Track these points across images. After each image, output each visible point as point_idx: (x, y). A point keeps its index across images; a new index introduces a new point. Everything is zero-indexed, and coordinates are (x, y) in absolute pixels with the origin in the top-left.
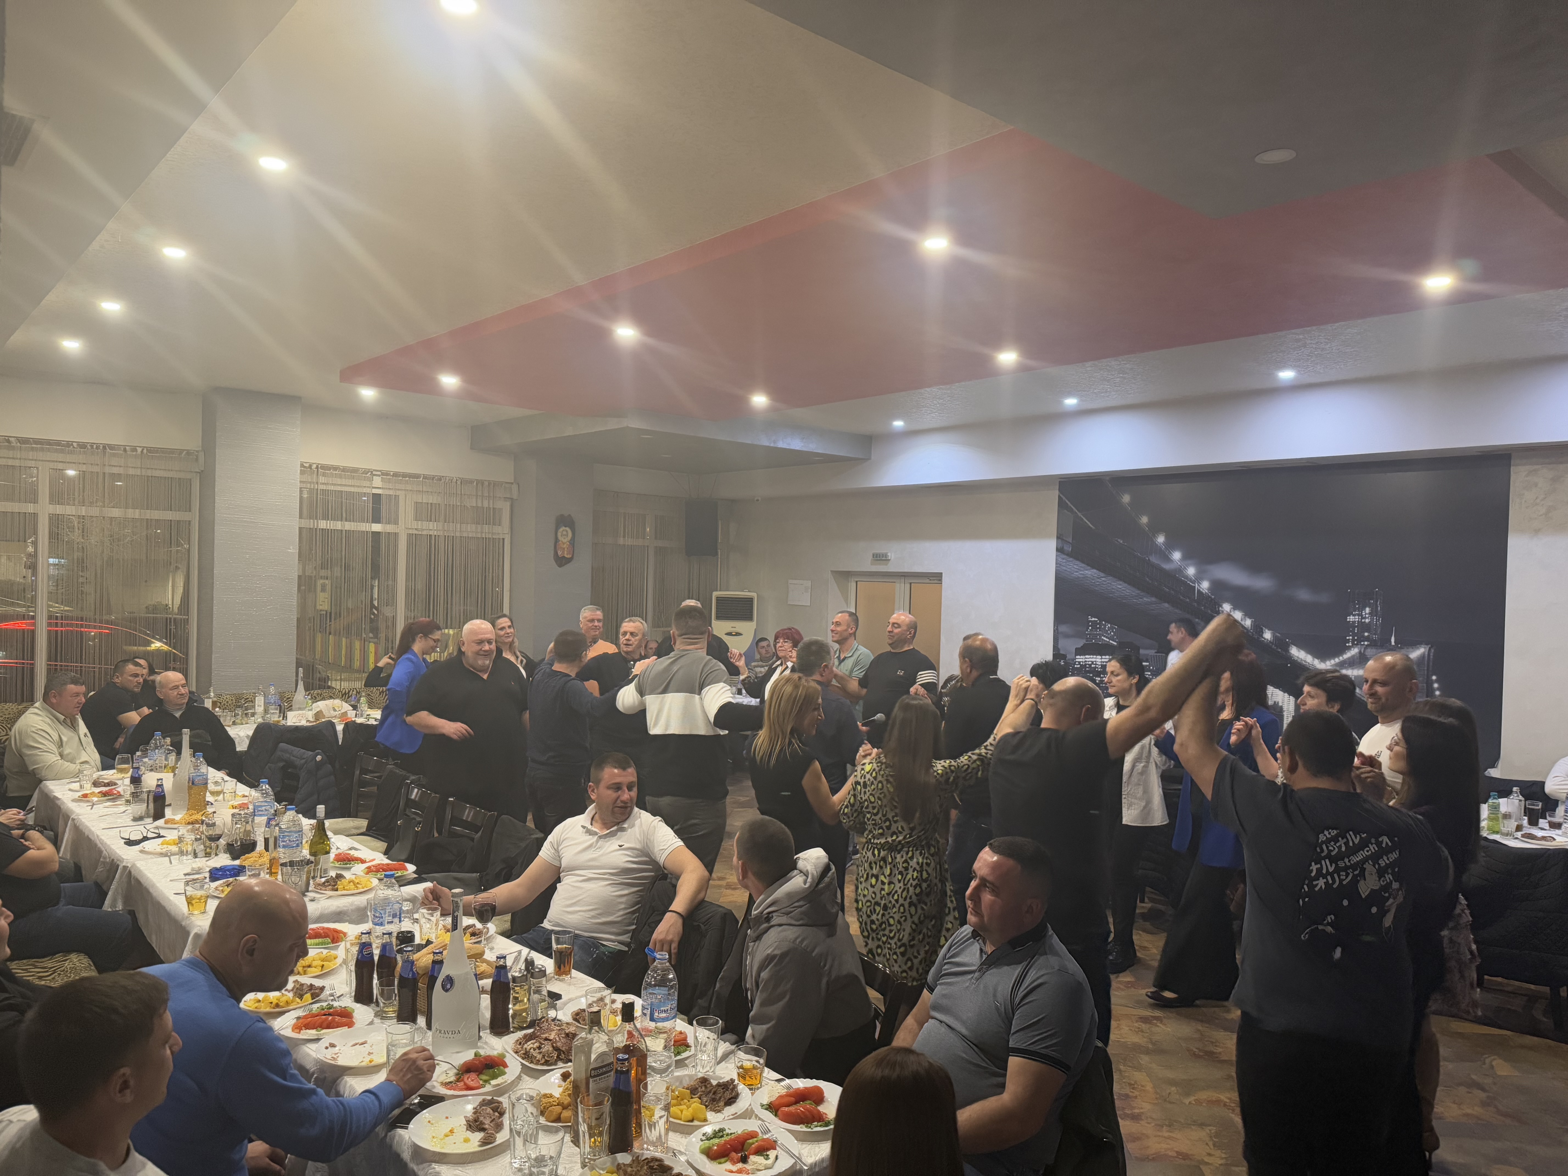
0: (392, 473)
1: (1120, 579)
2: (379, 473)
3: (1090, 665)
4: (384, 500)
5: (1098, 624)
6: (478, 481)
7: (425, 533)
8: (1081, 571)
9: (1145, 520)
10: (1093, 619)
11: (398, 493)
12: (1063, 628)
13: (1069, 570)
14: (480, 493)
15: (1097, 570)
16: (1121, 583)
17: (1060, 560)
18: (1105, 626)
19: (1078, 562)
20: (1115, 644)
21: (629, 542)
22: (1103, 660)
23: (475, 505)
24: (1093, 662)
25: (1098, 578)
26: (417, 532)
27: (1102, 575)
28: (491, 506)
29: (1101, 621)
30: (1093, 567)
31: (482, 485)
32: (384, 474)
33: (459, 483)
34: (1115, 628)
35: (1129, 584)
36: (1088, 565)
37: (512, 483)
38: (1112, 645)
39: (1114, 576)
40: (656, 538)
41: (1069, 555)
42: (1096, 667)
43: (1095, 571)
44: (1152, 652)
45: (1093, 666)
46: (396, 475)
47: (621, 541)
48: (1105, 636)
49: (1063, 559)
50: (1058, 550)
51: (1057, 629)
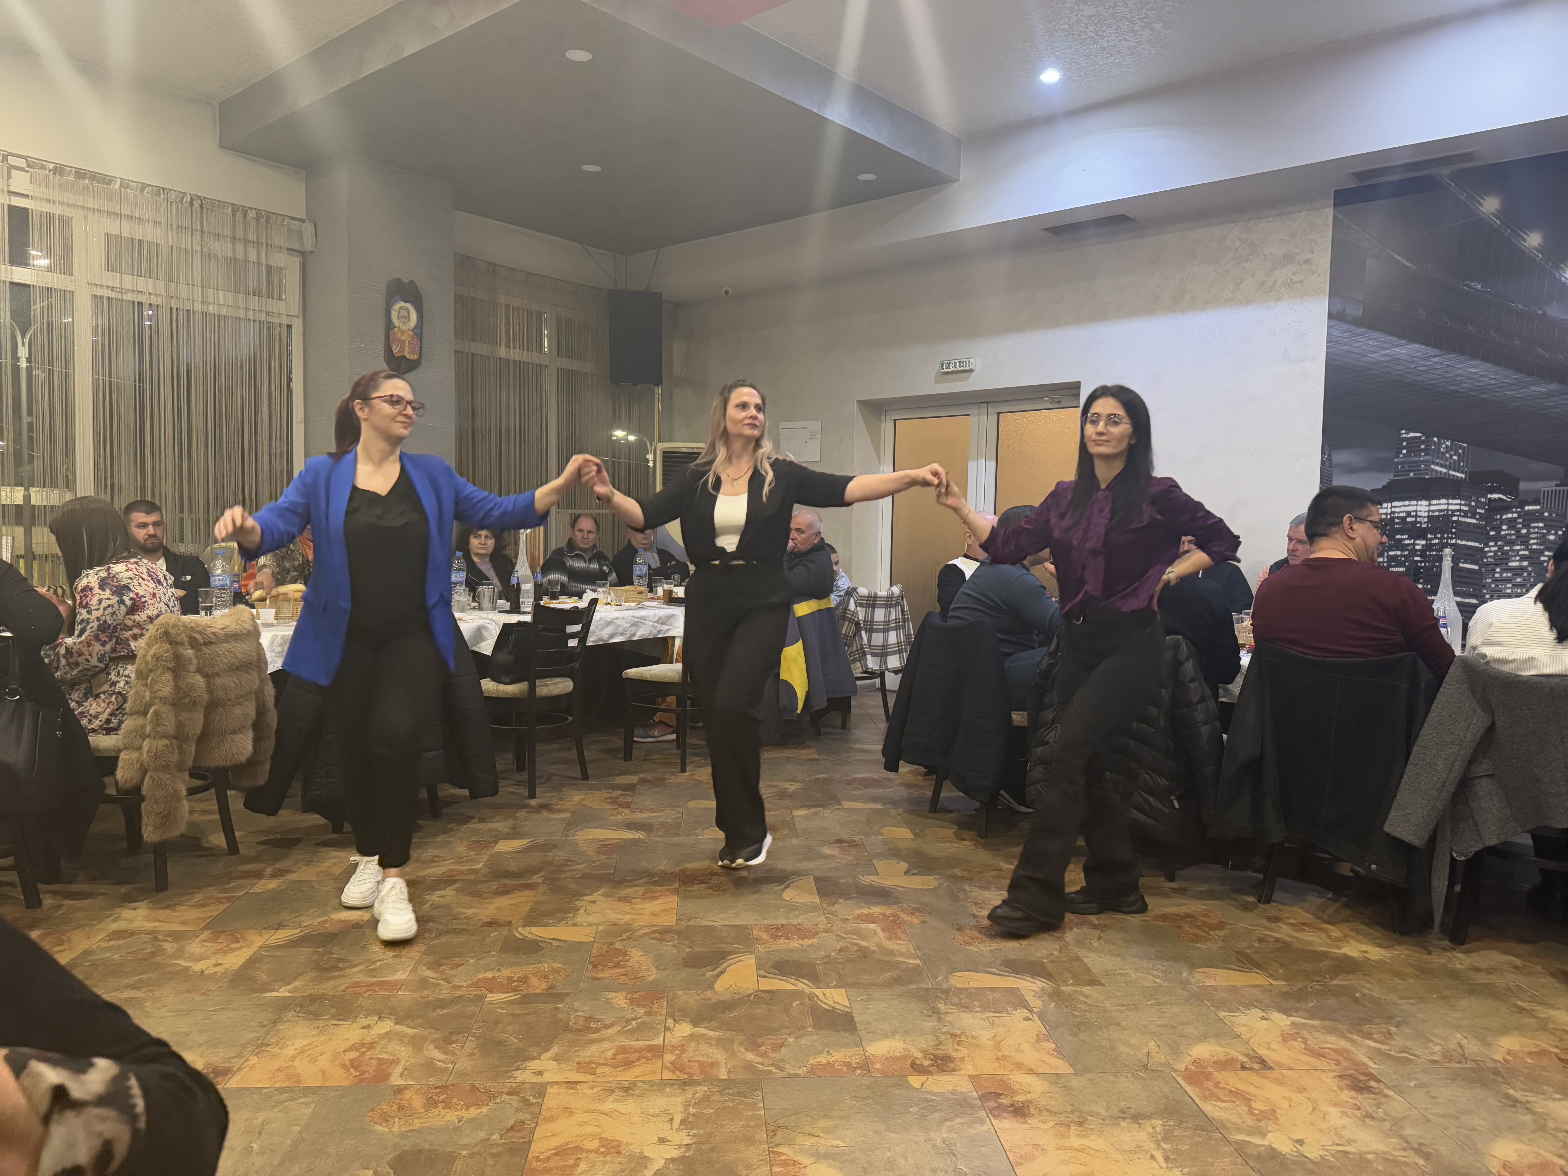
0: (51, 166)
1: (1474, 356)
2: (22, 163)
3: (1403, 519)
4: (34, 222)
5: (1423, 442)
6: (235, 209)
7: (129, 297)
8: (1384, 349)
9: (1534, 240)
10: (1412, 435)
11: (68, 212)
12: (1341, 457)
13: (1358, 350)
14: (239, 233)
15: (1422, 343)
16: (1476, 362)
17: (1336, 333)
18: (1439, 444)
19: (1377, 335)
20: (1463, 476)
21: (516, 354)
22: (1432, 508)
23: (230, 255)
24: (1409, 514)
25: (1424, 359)
26: (113, 295)
27: (1431, 351)
28: (264, 262)
29: (1429, 436)
30: (1413, 340)
31: (245, 217)
32: (32, 164)
33: (197, 204)
34: (1460, 447)
35: (1497, 363)
36: (1400, 336)
37: (303, 221)
38: (1458, 481)
39: (1462, 352)
40: (560, 353)
41: (1358, 322)
42: (1416, 522)
43: (1417, 346)
44: (1548, 486)
45: (1409, 520)
46: (59, 170)
47: (503, 352)
48: (1437, 464)
49: (1344, 331)
50: (1330, 316)
51: (1330, 460)
